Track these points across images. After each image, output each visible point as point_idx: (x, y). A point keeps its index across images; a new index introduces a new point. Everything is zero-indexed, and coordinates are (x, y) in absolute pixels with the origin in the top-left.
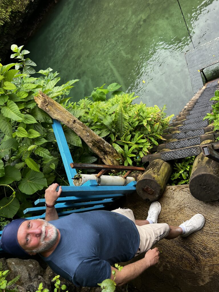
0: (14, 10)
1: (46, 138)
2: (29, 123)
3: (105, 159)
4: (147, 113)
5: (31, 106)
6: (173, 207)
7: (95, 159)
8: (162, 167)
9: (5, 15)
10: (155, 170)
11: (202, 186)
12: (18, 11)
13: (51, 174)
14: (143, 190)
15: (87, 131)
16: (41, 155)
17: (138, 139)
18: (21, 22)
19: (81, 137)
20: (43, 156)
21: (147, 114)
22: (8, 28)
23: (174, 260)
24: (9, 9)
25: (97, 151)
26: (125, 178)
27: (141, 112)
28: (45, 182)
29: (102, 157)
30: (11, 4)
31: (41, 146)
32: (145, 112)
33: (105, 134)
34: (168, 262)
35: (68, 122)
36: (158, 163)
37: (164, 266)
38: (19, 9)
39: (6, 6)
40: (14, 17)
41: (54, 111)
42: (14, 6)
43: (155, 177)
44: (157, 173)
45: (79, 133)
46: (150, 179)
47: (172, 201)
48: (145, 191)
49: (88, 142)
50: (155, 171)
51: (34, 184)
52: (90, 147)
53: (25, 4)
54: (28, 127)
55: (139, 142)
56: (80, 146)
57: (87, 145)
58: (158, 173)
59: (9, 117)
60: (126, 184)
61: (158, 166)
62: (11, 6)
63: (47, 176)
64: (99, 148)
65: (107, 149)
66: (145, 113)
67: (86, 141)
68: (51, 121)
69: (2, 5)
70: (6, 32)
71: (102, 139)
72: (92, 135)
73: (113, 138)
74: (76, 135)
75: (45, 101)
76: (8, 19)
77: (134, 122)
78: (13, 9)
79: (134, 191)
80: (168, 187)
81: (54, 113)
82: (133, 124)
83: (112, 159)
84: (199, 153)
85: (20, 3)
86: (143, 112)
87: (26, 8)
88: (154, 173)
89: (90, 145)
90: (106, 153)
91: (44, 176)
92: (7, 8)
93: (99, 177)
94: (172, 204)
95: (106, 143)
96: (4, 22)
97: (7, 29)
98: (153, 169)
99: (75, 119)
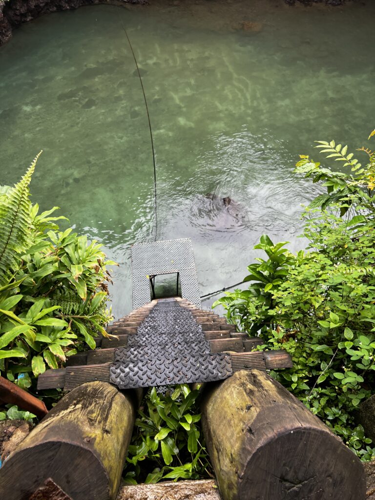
4: (86, 251)
8: (114, 405)
10: (92, 412)
11: (287, 484)
17: (40, 315)
21: (85, 254)
27: (70, 247)
32: (80, 248)
36: (102, 393)
43: (95, 439)
44: (100, 422)
46: (76, 443)
50: (94, 415)
55: (43, 323)
58: (105, 425)
61: (101, 401)
66: (79, 251)
77: (43, 265)
82: (36, 269)
84: (228, 373)
86: (76, 248)
88: (91, 422)
98: (84, 407)
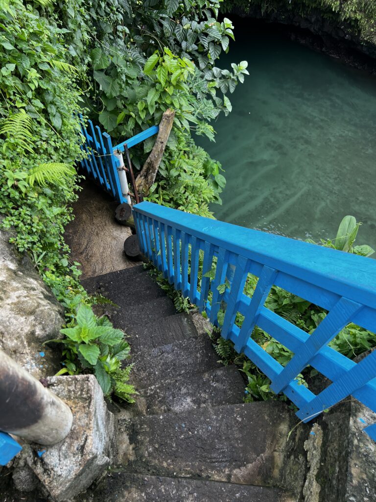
0: (360, 22)
1: (143, 123)
2: (149, 109)
3: (141, 177)
5: (162, 108)
6: (115, 234)
7: (138, 168)
9: (348, 10)
12: (361, 30)
13: (118, 134)
14: (122, 209)
15: (158, 155)
16: (129, 122)
18: (346, 38)
19: (153, 151)
20: (129, 124)
22: (332, 18)
23: (76, 240)
24: (359, 15)
25: (145, 168)
26: (128, 194)
28: (110, 130)
29: (142, 173)
30: (367, 16)
31: (136, 121)
33: (163, 173)
34: (73, 237)
35: (160, 138)
37: (69, 235)
38: (364, 30)
39: (363, 9)
40: (350, 26)
41: (164, 125)
42: (366, 22)
45: (154, 148)
47: (119, 232)
48: (122, 210)
49: (150, 158)
51: (107, 122)
52: (147, 161)
53: (373, 38)
54: (146, 109)
56: (145, 151)
57: (147, 158)
59: (148, 95)
60: (124, 195)
62: (365, 17)
63: (116, 130)
64: (148, 170)
65: (149, 177)
67: (150, 156)
68: (156, 124)
69: (362, 4)
70: (325, 17)
71: (157, 171)
72: (156, 160)
73: (162, 183)
74: (153, 147)
75: (168, 117)
76: (345, 17)
78: (362, 21)
79: (119, 203)
80: (129, 228)
81: (163, 125)
83: (142, 184)
85: (372, 30)
86: (192, 206)
87: (367, 41)
89: (148, 160)
90: (146, 177)
91: (115, 127)
92: (361, 11)
93: (123, 169)
94: (117, 232)
95: (155, 174)
96: (338, 12)
97: (330, 17)
99: (164, 143)
